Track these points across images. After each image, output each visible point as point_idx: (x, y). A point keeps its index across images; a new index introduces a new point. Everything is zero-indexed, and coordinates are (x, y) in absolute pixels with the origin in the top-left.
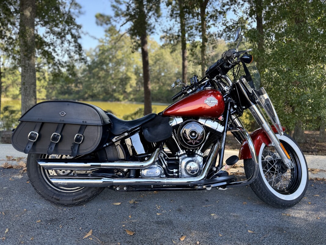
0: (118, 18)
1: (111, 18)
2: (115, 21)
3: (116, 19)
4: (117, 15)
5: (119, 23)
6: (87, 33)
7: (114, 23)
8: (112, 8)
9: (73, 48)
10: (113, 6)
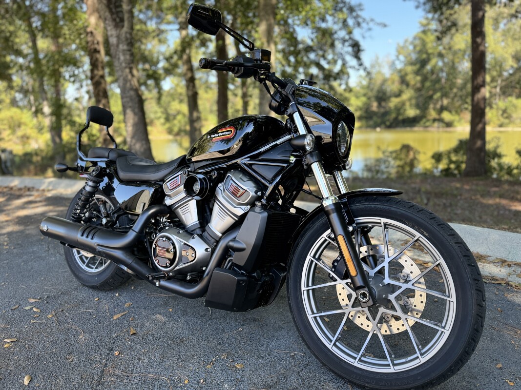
6: (372, 20)
9: (350, 49)
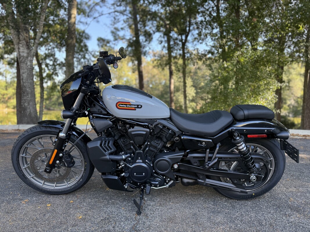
0: (116, 41)
1: (111, 41)
2: (114, 44)
3: (114, 42)
4: (116, 39)
5: (117, 45)
7: (113, 46)
8: (111, 34)
10: (113, 32)
